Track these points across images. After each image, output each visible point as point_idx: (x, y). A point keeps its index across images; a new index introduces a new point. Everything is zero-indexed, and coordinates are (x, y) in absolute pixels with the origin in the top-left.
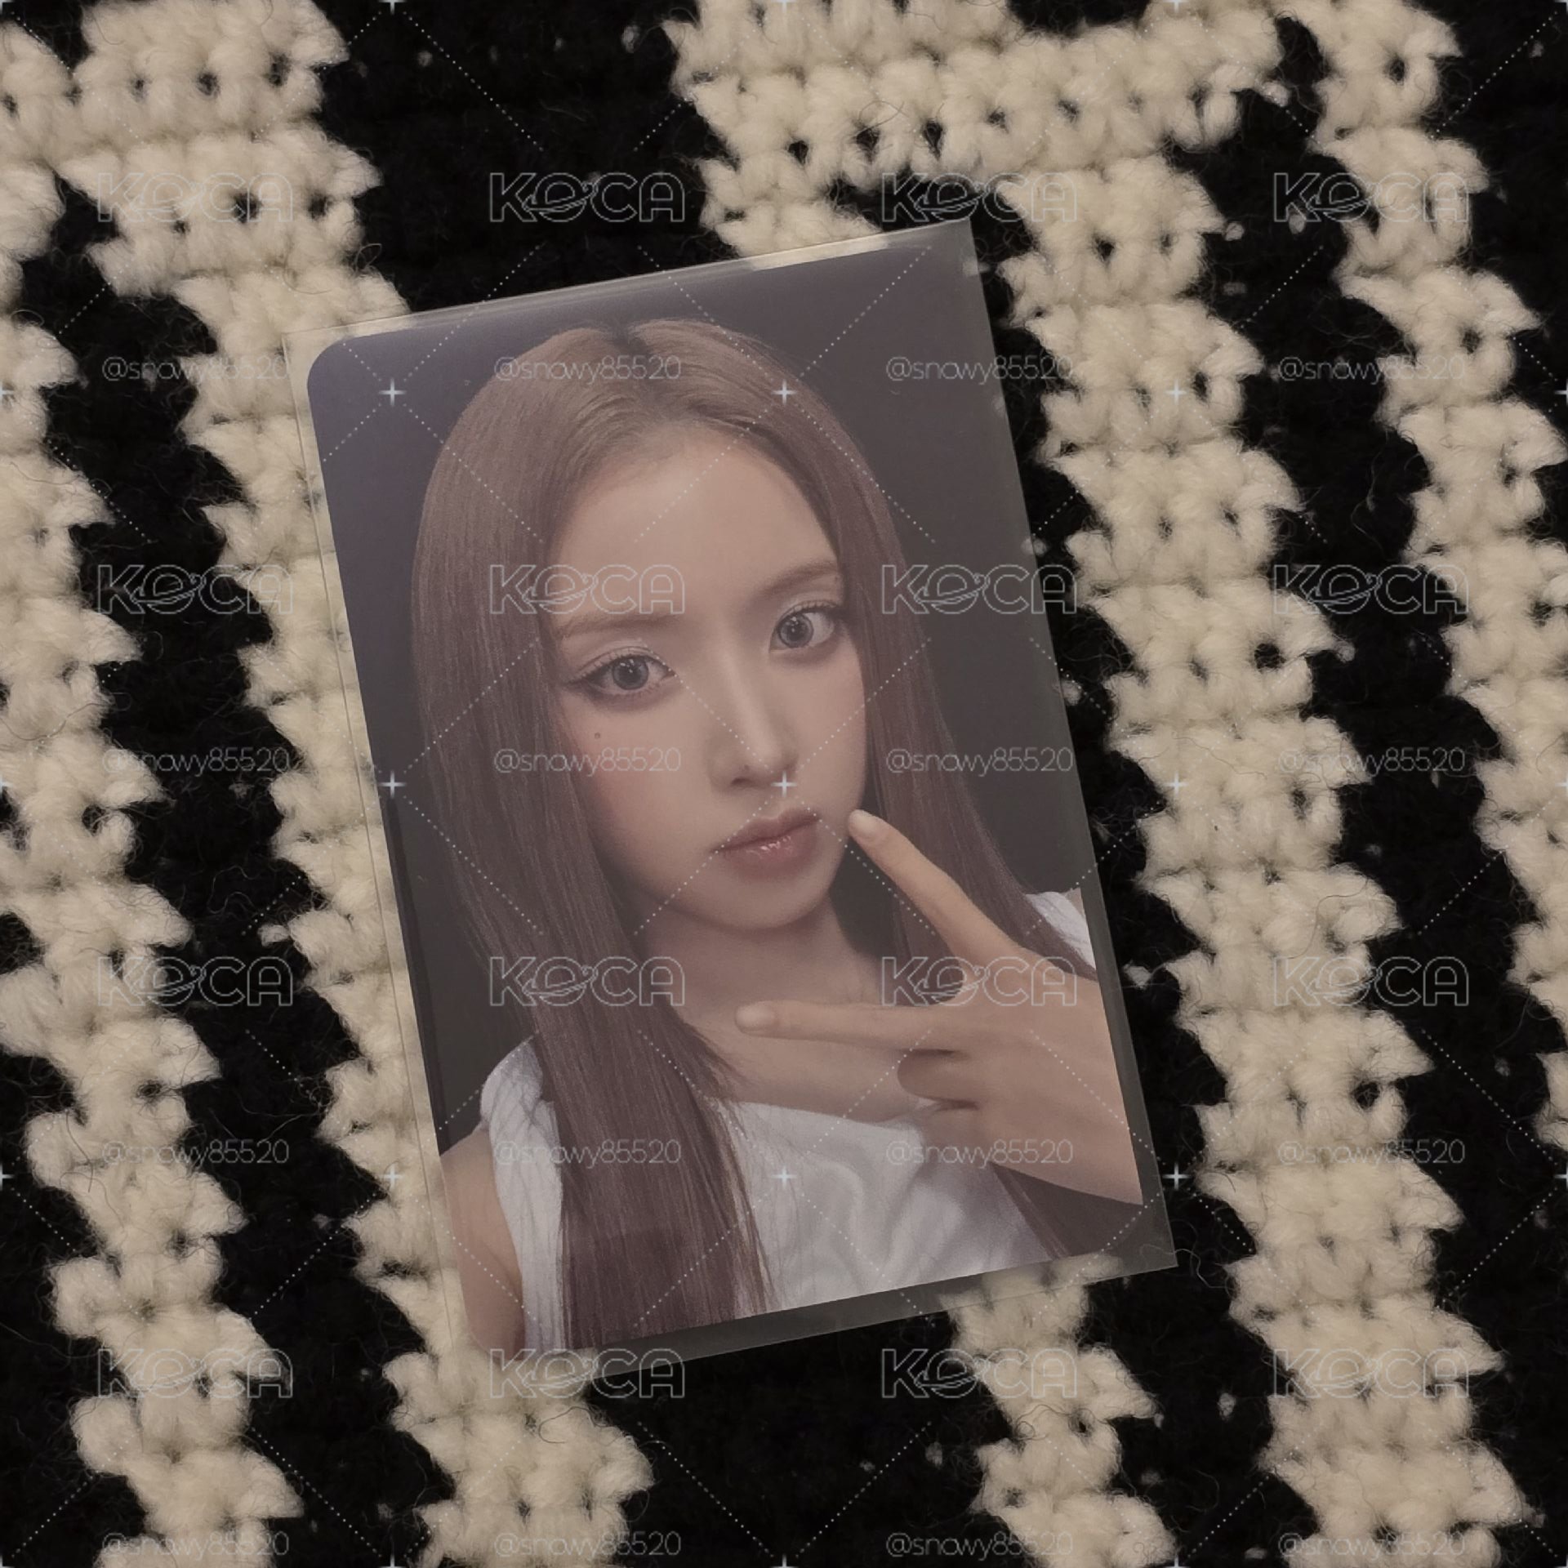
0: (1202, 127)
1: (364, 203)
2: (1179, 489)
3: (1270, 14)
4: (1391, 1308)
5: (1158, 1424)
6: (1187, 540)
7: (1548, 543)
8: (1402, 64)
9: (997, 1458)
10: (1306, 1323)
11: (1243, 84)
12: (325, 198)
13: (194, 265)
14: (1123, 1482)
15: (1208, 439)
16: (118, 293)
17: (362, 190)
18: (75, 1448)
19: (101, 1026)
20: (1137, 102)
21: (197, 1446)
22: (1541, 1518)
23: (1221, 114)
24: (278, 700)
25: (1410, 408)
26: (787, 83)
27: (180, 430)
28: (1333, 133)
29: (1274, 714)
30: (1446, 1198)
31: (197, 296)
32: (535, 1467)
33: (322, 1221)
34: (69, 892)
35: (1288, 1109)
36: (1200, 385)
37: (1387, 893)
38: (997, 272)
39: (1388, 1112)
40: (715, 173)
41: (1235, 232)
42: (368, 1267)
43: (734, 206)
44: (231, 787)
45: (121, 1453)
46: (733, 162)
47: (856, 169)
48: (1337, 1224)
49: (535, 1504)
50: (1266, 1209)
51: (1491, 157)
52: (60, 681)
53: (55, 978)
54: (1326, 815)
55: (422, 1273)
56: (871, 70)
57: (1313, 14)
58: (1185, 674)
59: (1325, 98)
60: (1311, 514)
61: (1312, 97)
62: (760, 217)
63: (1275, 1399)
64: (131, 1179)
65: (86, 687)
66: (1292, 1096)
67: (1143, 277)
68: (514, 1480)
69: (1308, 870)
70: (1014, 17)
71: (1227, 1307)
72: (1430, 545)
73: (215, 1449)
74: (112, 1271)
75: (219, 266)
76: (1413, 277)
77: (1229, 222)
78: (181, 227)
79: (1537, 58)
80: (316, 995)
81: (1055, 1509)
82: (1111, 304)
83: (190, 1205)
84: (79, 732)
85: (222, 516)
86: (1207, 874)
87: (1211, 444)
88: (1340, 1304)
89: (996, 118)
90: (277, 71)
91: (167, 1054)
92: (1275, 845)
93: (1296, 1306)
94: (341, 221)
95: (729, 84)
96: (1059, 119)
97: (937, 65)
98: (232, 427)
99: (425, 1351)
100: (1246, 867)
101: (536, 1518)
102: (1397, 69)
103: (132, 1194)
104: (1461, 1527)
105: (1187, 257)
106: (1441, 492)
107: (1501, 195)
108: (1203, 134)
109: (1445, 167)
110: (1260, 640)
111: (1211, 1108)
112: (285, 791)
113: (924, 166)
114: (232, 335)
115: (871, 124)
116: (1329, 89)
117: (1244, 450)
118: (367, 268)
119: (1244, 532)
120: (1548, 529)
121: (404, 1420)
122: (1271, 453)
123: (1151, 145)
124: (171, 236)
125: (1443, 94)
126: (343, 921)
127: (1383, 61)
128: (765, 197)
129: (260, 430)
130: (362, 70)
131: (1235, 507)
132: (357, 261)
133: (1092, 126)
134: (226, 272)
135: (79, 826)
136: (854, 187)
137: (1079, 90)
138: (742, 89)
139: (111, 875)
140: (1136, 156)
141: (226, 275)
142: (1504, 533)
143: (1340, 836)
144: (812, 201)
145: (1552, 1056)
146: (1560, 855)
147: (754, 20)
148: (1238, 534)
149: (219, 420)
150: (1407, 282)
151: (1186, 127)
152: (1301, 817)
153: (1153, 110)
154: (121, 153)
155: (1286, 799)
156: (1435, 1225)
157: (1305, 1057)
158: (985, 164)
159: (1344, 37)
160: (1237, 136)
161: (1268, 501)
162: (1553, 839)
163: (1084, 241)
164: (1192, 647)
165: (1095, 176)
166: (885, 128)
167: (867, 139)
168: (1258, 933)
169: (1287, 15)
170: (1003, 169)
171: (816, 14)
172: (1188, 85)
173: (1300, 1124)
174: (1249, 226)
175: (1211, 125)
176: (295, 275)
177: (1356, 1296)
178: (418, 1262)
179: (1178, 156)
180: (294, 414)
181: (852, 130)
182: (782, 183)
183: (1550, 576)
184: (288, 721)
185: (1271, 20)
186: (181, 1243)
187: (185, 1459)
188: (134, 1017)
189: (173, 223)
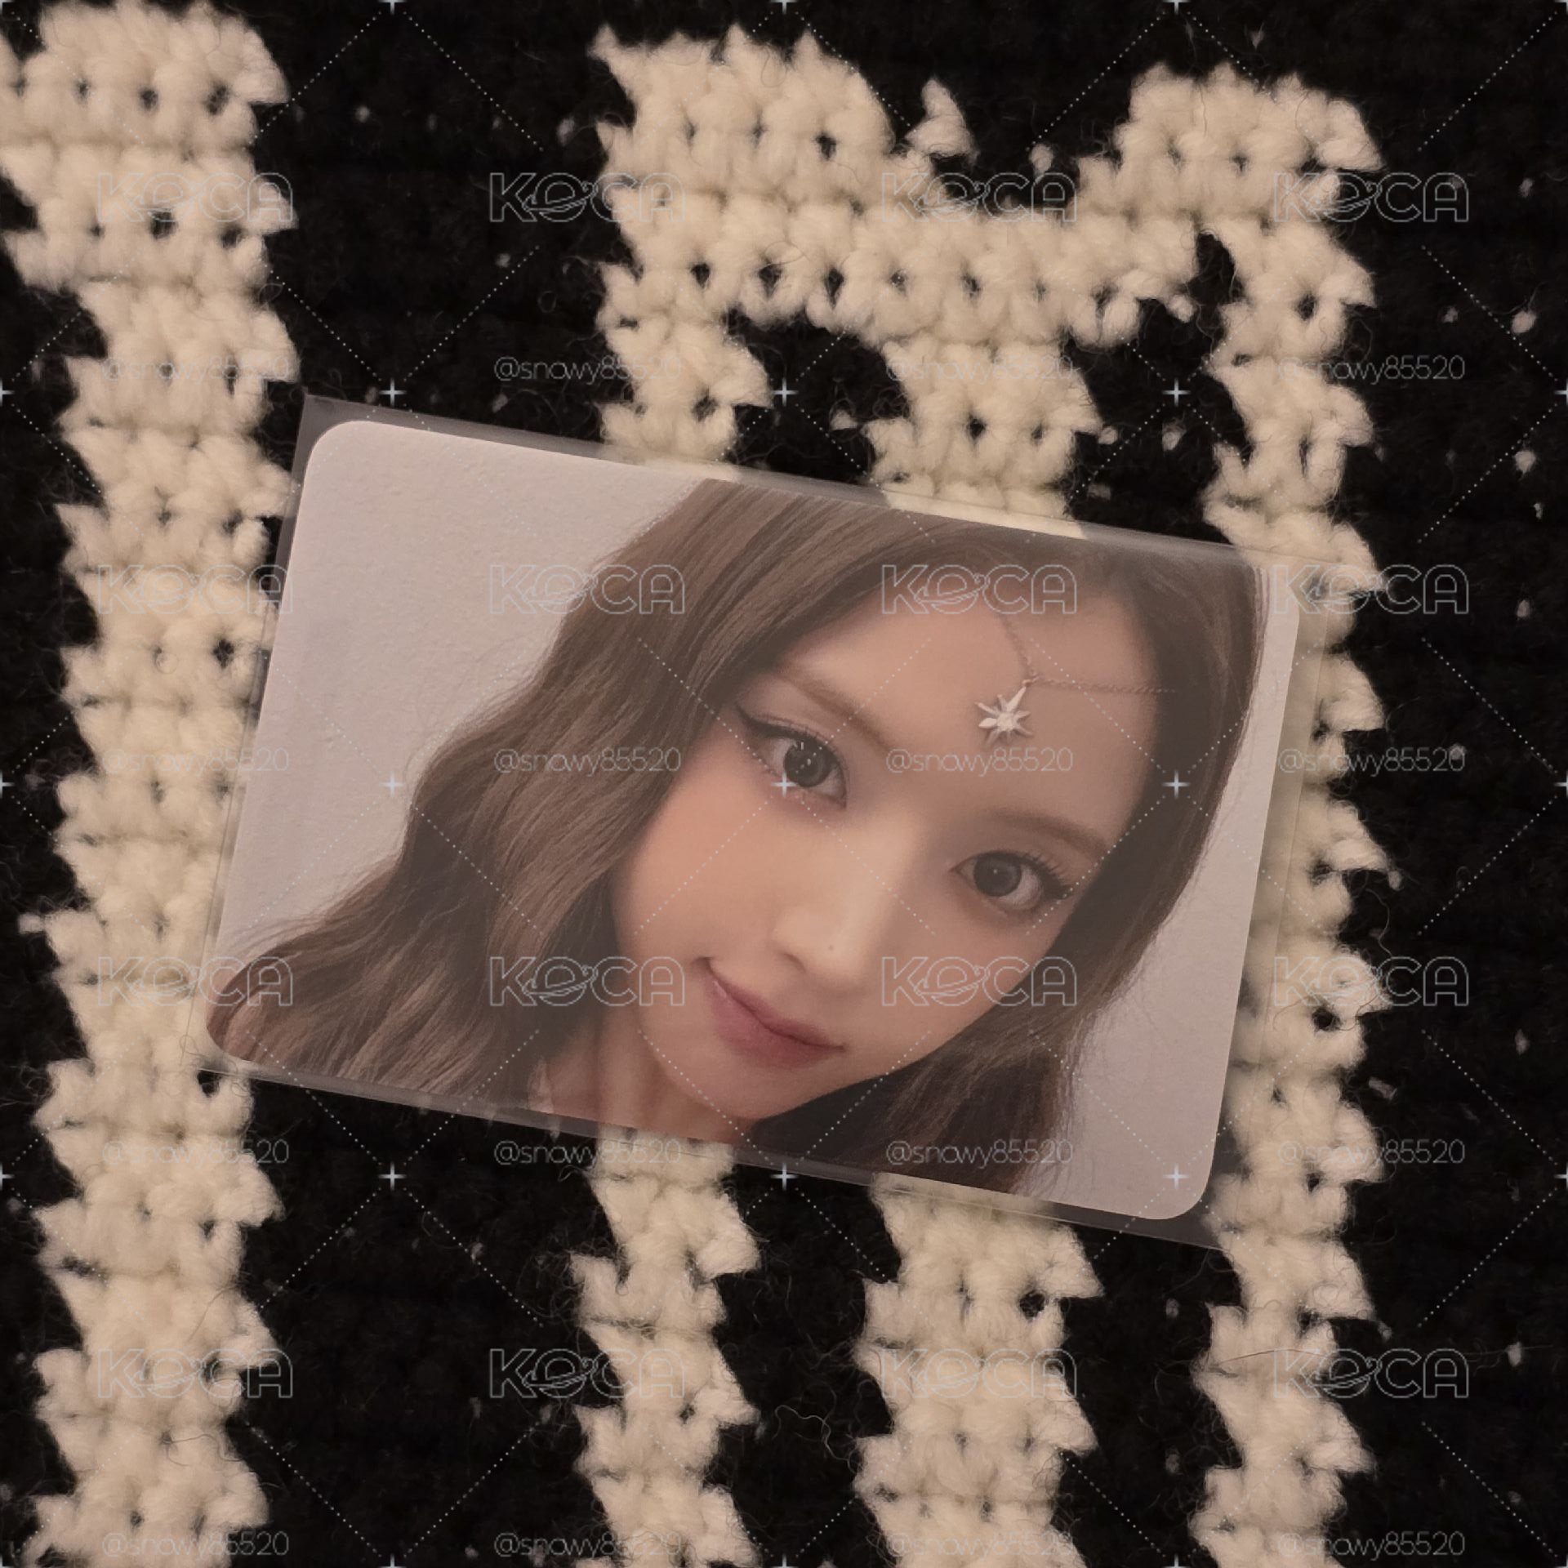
0: (1100, 327)
1: (276, 243)
3: (1196, 227)
4: (1007, 1514)
7: (1344, 805)
8: (1313, 303)
10: (924, 1510)
11: (1150, 293)
12: (239, 230)
13: (104, 267)
16: (27, 282)
17: (274, 229)
23: (1121, 319)
24: (92, 702)
26: (709, 204)
27: (58, 424)
28: (1232, 357)
30: (1083, 1422)
31: (99, 301)
32: (157, 1482)
33: (14, 1206)
35: (955, 1301)
38: (862, 431)
39: (1048, 1327)
40: (616, 278)
41: (1109, 437)
42: (50, 1257)
43: (629, 313)
44: (26, 776)
46: (637, 271)
47: (755, 304)
48: (979, 1424)
49: (146, 1517)
56: (792, 207)
57: (1236, 236)
59: (1227, 323)
61: (1217, 318)
62: (652, 329)
66: (962, 1290)
67: (1009, 463)
68: (134, 1491)
71: (852, 1478)
75: (127, 274)
76: (1278, 515)
77: (1105, 426)
78: (97, 231)
79: (1448, 323)
80: (59, 989)
82: (974, 483)
85: (74, 516)
88: (961, 1501)
89: (897, 280)
90: (217, 99)
93: (920, 1492)
94: (249, 255)
96: (959, 293)
97: (854, 216)
98: (106, 433)
99: (80, 1350)
101: (144, 1527)
102: (1307, 307)
105: (1056, 450)
107: (1380, 452)
108: (1101, 334)
109: (1333, 414)
111: (879, 1285)
112: (72, 792)
113: (819, 311)
114: (122, 347)
115: (777, 262)
116: (1234, 315)
118: (266, 305)
120: (1347, 791)
121: (49, 1410)
123: (1047, 335)
124: (84, 238)
125: (1346, 342)
126: (98, 926)
127: (1295, 295)
128: (662, 310)
129: (132, 440)
130: (300, 113)
132: (258, 296)
133: (989, 305)
134: (134, 282)
136: (748, 319)
137: (987, 268)
140: (1032, 343)
141: (133, 285)
142: (1309, 786)
144: (705, 323)
145: (1221, 1309)
146: (1278, 1114)
147: (684, 137)
149: (96, 422)
150: (1270, 518)
151: (1085, 324)
153: (1054, 300)
154: (57, 149)
156: (1066, 1446)
157: (983, 1256)
158: (877, 323)
159: (1264, 266)
160: (1133, 342)
162: (1277, 1096)
163: (958, 417)
165: (985, 354)
166: (788, 268)
167: (769, 275)
169: (1209, 232)
170: (892, 329)
171: (743, 145)
172: (1096, 282)
173: (962, 1318)
174: (1124, 433)
175: (1110, 327)
176: (201, 296)
177: (978, 1497)
178: (96, 1264)
179: (1073, 350)
180: (167, 431)
181: (757, 264)
182: (679, 302)
183: (1338, 838)
184: (93, 726)
185: (1194, 234)
189: (91, 226)
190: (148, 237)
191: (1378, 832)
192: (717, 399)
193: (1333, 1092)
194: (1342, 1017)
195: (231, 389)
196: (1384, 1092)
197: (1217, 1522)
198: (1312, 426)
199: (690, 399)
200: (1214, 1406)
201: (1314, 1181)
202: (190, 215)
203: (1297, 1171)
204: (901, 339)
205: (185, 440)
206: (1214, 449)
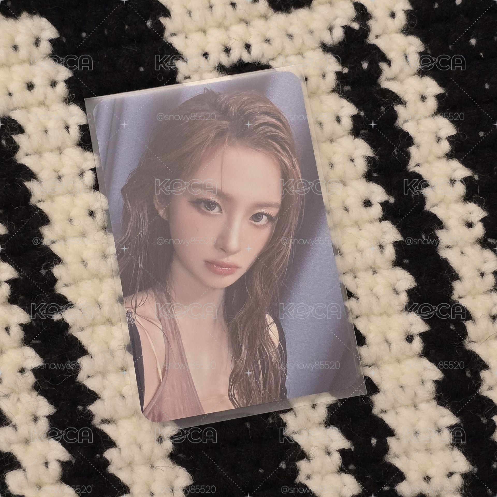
0: (332, 38)
1: (68, 82)
2: (335, 153)
4: (424, 406)
5: (353, 450)
6: (338, 169)
7: (453, 160)
8: (394, 13)
9: (302, 465)
10: (397, 413)
11: (344, 23)
12: (56, 82)
13: (15, 106)
14: (343, 469)
15: (342, 136)
17: (67, 78)
18: (7, 487)
19: (5, 351)
20: (311, 32)
21: (46, 484)
22: (476, 469)
23: (338, 34)
24: (53, 242)
25: (406, 121)
26: (200, 34)
27: (15, 159)
28: (374, 36)
29: (371, 222)
30: (438, 370)
31: (17, 116)
32: (154, 481)
33: (80, 408)
35: (385, 345)
36: (338, 120)
37: (411, 275)
39: (418, 344)
40: (180, 64)
41: (346, 70)
42: (96, 421)
43: (187, 75)
44: (40, 271)
45: (21, 488)
47: (225, 61)
48: (404, 381)
49: (155, 493)
50: (381, 378)
51: (425, 40)
54: (390, 252)
55: (114, 421)
56: (227, 28)
58: (342, 211)
59: (371, 26)
60: (377, 157)
61: (366, 26)
62: (195, 77)
63: (389, 439)
64: (18, 400)
66: (387, 341)
67: (318, 87)
68: (148, 485)
69: (386, 269)
70: (271, 8)
71: (372, 410)
72: (416, 164)
73: (52, 484)
74: (14, 430)
75: (24, 106)
76: (403, 80)
77: (343, 67)
78: (10, 94)
79: (436, 8)
80: (73, 335)
81: (322, 479)
82: (309, 97)
83: (38, 407)
85: (30, 185)
86: (354, 273)
87: (344, 138)
88: (407, 406)
89: (268, 41)
90: (37, 42)
91: (26, 359)
92: (375, 262)
93: (393, 408)
94: (62, 89)
95: (182, 36)
96: (287, 39)
97: (247, 25)
98: (32, 157)
99: (116, 447)
100: (366, 270)
102: (393, 15)
103: (19, 405)
104: (450, 474)
105: (331, 80)
106: (418, 147)
107: (429, 52)
108: (333, 41)
109: (410, 44)
110: (364, 198)
111: (361, 347)
112: (57, 271)
113: (246, 58)
114: (28, 128)
115: (228, 46)
116: (371, 23)
117: (354, 139)
118: (71, 103)
119: (356, 164)
120: (452, 156)
121: (112, 469)
122: (363, 139)
123: (317, 45)
124: (7, 97)
125: (408, 22)
126: (79, 311)
127: (389, 13)
128: (196, 71)
129: (41, 157)
130: (64, 40)
131: (353, 157)
132: (67, 101)
133: (298, 41)
134: (26, 108)
136: (224, 66)
137: (292, 30)
138: (186, 37)
139: (4, 303)
140: (313, 49)
142: (439, 158)
143: (395, 258)
144: (211, 72)
145: (468, 322)
146: (465, 258)
147: (189, 15)
148: (355, 165)
149: (27, 155)
150: (402, 82)
151: (328, 39)
152: (382, 253)
153: (317, 34)
155: (377, 248)
156: (436, 378)
157: (390, 329)
158: (265, 55)
159: (375, 6)
160: (344, 40)
161: (364, 154)
162: (462, 253)
164: (343, 202)
165: (300, 57)
166: (232, 46)
167: (227, 50)
168: (371, 290)
169: (356, 1)
170: (270, 57)
171: (208, 12)
172: (326, 26)
173: (390, 350)
174: (350, 68)
175: (335, 38)
176: (48, 107)
177: (412, 403)
178: (112, 418)
179: (326, 48)
180: (52, 151)
181: (222, 48)
182: (201, 67)
183: (454, 170)
184: (57, 249)
185: (352, 3)
186: (36, 419)
187: (43, 488)
188: (15, 348)
189: (8, 93)
190: (27, 92)
191: (466, 164)
193: (478, 247)
194: (474, 222)
195: (68, 132)
196: (494, 242)
197: (488, 387)
198: (406, 50)
200: (475, 352)
201: (482, 275)
202: (38, 81)
203: (477, 273)
205: (58, 152)
206: (379, 64)
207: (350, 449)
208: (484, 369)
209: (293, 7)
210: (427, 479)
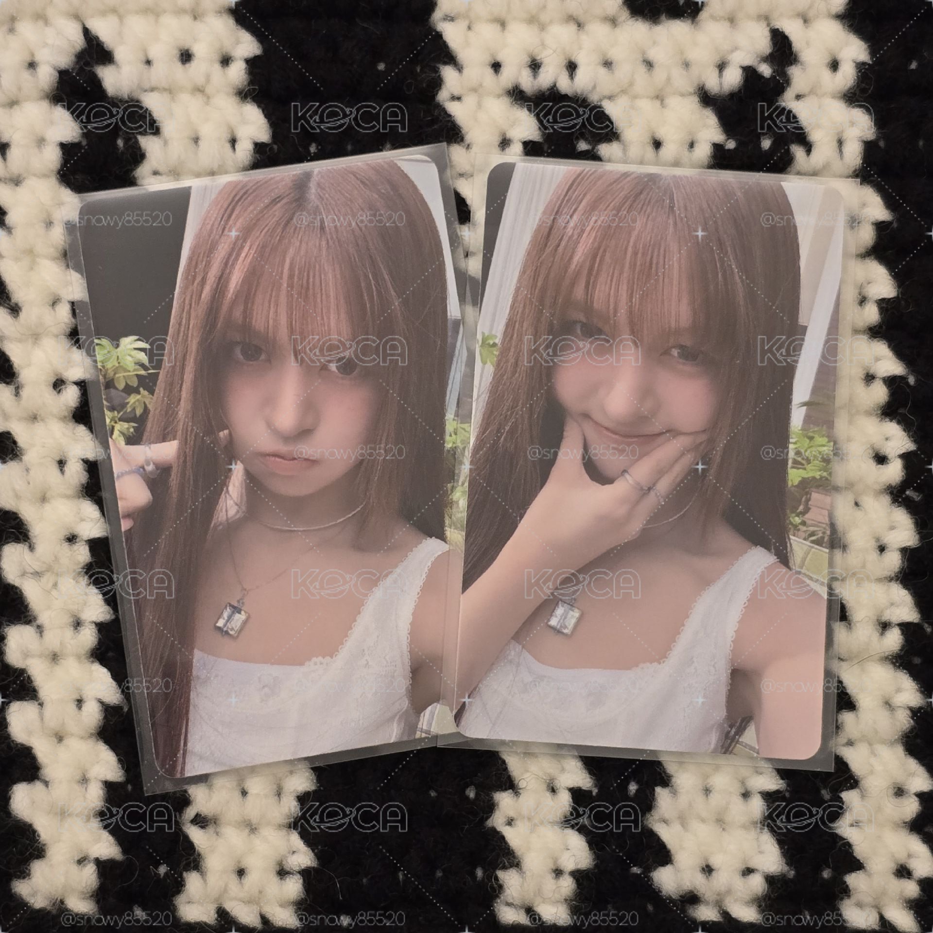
0: (721, 84)
1: (252, 63)
3: (768, 25)
5: (594, 794)
7: (879, 341)
8: (837, 63)
9: (504, 800)
11: (747, 62)
12: (230, 58)
13: (154, 83)
16: (109, 95)
17: (251, 55)
18: (6, 727)
19: (49, 499)
20: (687, 65)
21: (72, 735)
22: (793, 872)
23: (733, 78)
26: (495, 28)
27: (133, 176)
28: (794, 96)
31: (152, 103)
34: (41, 424)
38: (595, 150)
40: (448, 73)
41: (731, 145)
43: (456, 94)
45: (30, 733)
46: (459, 68)
47: (528, 83)
49: (250, 791)
51: (880, 122)
52: (50, 308)
53: (27, 470)
56: (543, 27)
57: (792, 29)
59: (792, 77)
61: (784, 75)
62: (470, 100)
63: (658, 790)
64: (55, 585)
65: (64, 312)
67: (677, 163)
70: (626, 9)
73: (82, 738)
74: (38, 634)
75: (167, 87)
77: (728, 139)
78: (148, 62)
79: (912, 70)
81: (532, 831)
83: (84, 604)
84: (57, 336)
89: (608, 64)
91: (82, 520)
94: (237, 72)
95: (461, 25)
96: (642, 69)
97: (579, 30)
98: (163, 179)
101: (249, 797)
102: (834, 65)
103: (54, 593)
104: (748, 871)
105: (702, 153)
107: (882, 144)
108: (721, 88)
109: (852, 124)
113: (565, 85)
114: (168, 127)
115: (538, 58)
116: (794, 72)
118: (249, 99)
120: (880, 333)
123: (691, 90)
124: (142, 67)
125: (858, 83)
127: (827, 59)
128: (474, 90)
132: (244, 95)
133: (660, 75)
134: (170, 91)
135: (51, 388)
136: (524, 92)
137: (655, 54)
138: (469, 28)
139: (65, 417)
140: (682, 95)
141: (170, 93)
142: (856, 331)
144: (499, 96)
146: (859, 514)
149: (156, 173)
151: (712, 82)
153: (695, 71)
154: (121, 18)
158: (598, 89)
159: (808, 43)
160: (740, 91)
162: (857, 504)
163: (647, 139)
165: (658, 103)
166: (546, 61)
167: (535, 66)
169: (776, 27)
170: (607, 93)
172: (716, 59)
174: (740, 144)
175: (726, 83)
176: (208, 98)
179: (706, 98)
181: (527, 60)
182: (484, 84)
183: (877, 359)
185: (768, 28)
186: (77, 624)
187: (65, 742)
188: (67, 497)
189: (144, 59)
190: (179, 64)
191: (900, 353)
192: (511, 138)
193: (887, 499)
194: (890, 457)
195: (234, 149)
196: (915, 497)
197: (845, 741)
198: (842, 132)
199: (497, 140)
201: (882, 549)
202: (202, 50)
203: (872, 544)
204: (610, 98)
206: (791, 147)
207: (590, 792)
208: (845, 709)
209: (664, 14)
210: (708, 870)
